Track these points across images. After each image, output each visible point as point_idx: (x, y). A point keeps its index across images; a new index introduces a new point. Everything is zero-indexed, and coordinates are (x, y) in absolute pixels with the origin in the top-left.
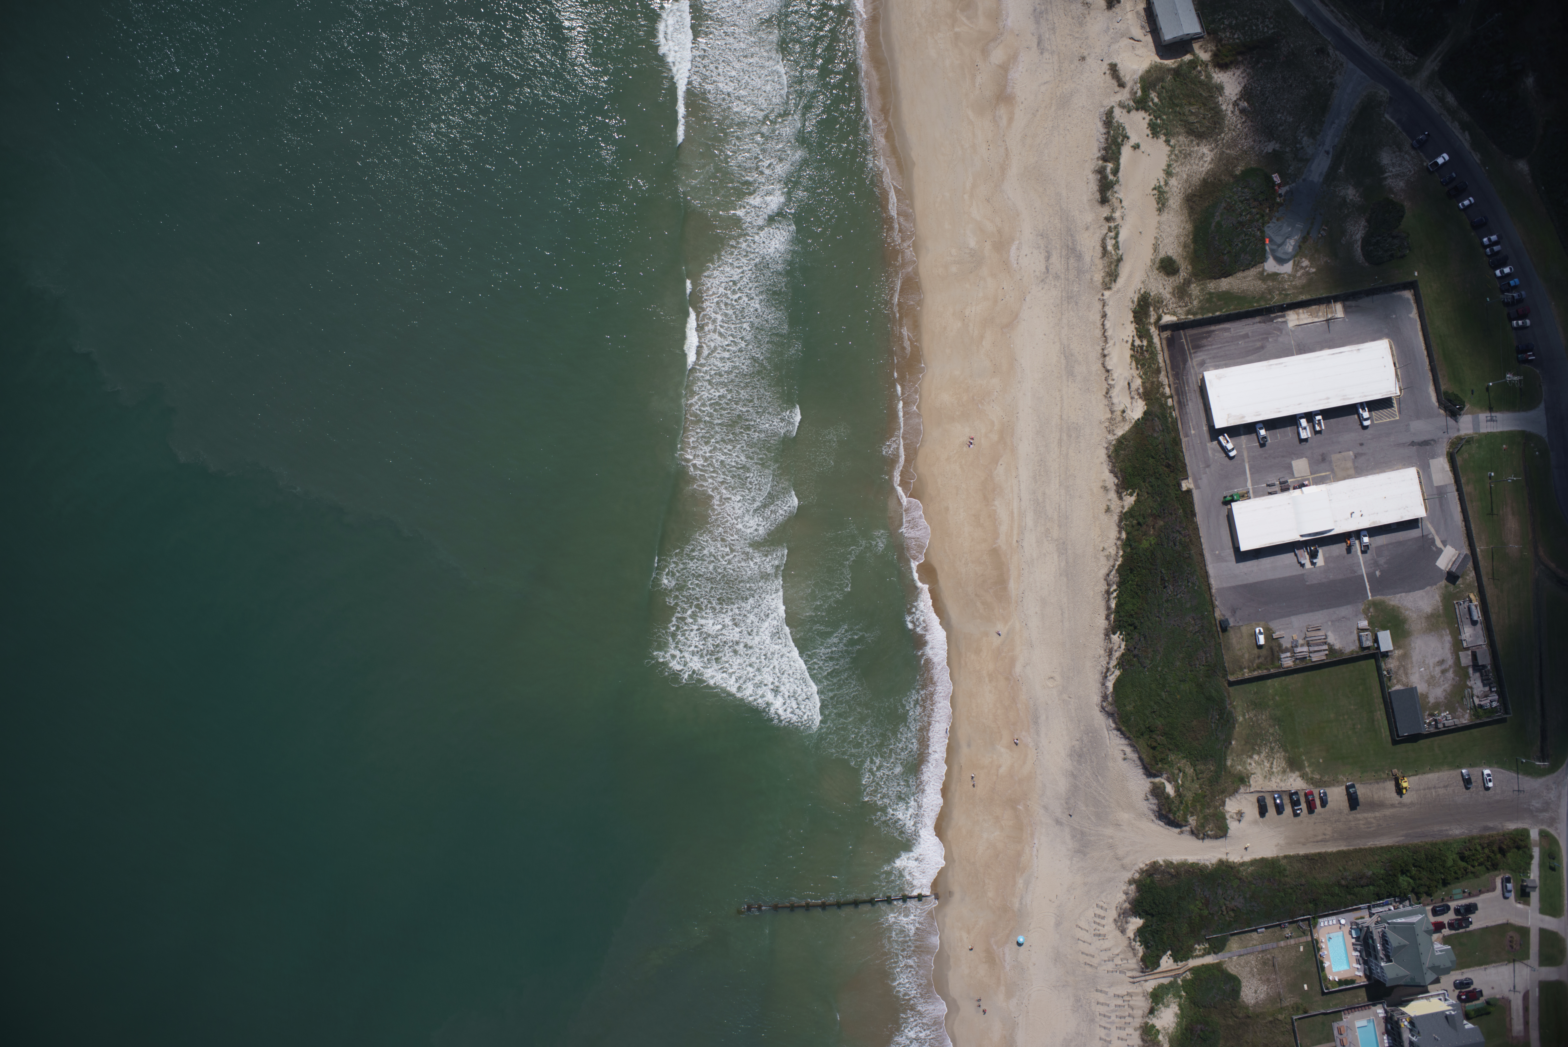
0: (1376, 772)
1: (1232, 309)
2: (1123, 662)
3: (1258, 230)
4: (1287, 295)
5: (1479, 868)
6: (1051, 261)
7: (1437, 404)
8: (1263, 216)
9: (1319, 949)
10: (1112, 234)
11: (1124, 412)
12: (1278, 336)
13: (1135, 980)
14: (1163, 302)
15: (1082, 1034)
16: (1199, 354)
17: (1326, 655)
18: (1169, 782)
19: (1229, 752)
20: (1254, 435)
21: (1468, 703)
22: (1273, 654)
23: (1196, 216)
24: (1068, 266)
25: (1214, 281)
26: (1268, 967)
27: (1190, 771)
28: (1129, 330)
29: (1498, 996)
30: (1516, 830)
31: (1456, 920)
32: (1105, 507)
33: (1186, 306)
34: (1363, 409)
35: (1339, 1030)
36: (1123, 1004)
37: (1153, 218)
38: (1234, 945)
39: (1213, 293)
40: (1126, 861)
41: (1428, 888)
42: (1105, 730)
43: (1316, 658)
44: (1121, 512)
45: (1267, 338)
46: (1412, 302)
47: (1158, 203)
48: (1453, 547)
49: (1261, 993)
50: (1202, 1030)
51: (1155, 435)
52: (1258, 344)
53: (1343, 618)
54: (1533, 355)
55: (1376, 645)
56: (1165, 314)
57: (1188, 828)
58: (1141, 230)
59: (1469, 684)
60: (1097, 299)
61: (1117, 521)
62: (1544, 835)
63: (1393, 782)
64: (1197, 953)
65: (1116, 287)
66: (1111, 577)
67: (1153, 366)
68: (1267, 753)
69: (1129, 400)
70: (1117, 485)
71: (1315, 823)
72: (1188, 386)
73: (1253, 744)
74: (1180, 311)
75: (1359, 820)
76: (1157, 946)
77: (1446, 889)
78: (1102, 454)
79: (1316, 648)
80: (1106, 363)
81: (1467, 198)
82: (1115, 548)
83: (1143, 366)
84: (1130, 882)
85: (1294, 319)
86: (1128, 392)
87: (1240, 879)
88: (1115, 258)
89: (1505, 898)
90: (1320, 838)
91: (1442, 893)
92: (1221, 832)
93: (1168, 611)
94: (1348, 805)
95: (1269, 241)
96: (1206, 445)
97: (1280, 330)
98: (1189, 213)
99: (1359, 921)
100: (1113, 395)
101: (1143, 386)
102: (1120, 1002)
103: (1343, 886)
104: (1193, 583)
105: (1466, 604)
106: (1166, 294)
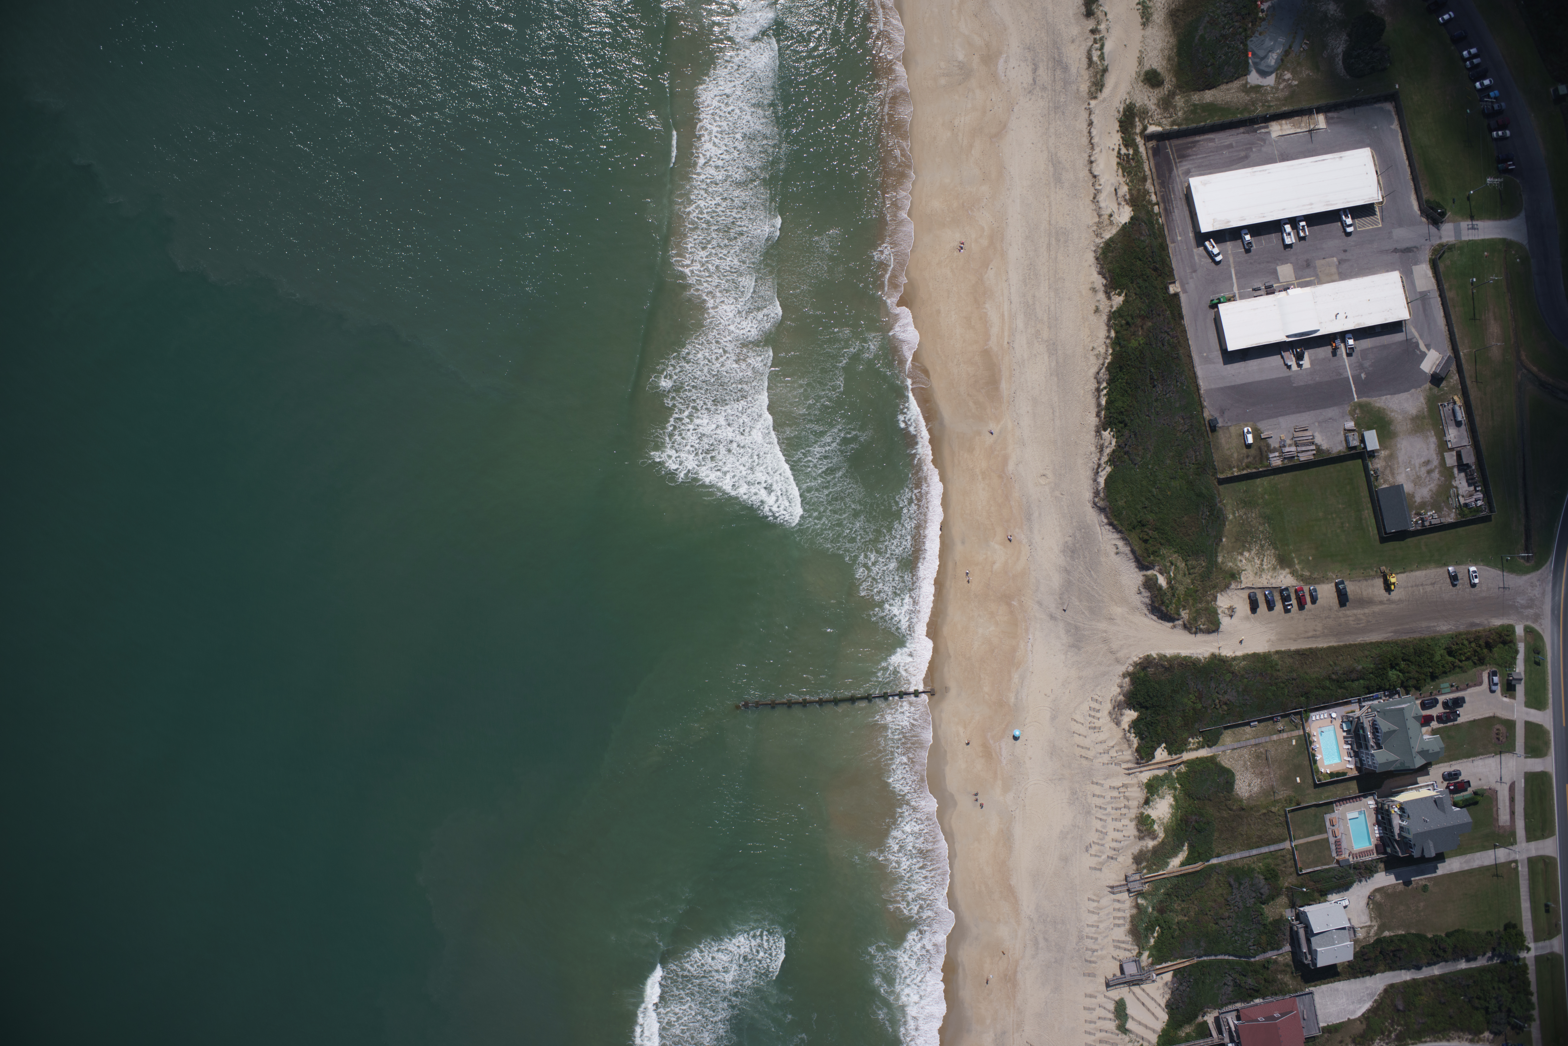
0: (1365, 569)
1: (1216, 120)
2: (1114, 458)
3: (1241, 43)
4: (1270, 107)
5: (1466, 663)
6: (1037, 73)
7: (1419, 212)
8: (1245, 30)
9: (1311, 743)
10: (1098, 46)
11: (1111, 216)
12: (1262, 146)
13: (1130, 771)
14: (1148, 113)
15: (1078, 826)
16: (1184, 163)
17: (1314, 455)
18: (1161, 574)
19: (1219, 549)
20: (1239, 242)
21: (1453, 502)
22: (1261, 454)
23: (1180, 30)
24: (1054, 78)
25: (1198, 93)
26: (1261, 759)
27: (1182, 565)
28: (1115, 139)
29: (1485, 787)
30: (1502, 626)
31: (1444, 713)
32: (1094, 308)
33: (1171, 117)
34: (1346, 216)
35: (1331, 821)
36: (1119, 796)
37: (1137, 33)
38: (1228, 738)
39: (1197, 105)
40: (1120, 655)
41: (1417, 681)
42: (1098, 526)
43: (1303, 457)
44: (1110, 311)
45: (1251, 148)
46: (1393, 113)
47: (1142, 18)
48: (1437, 350)
49: (1255, 786)
50: (1196, 822)
51: (1142, 238)
52: (1243, 154)
53: (1330, 419)
54: (1513, 164)
55: (1362, 445)
56: (1151, 124)
57: (1180, 622)
58: (1126, 43)
59: (1454, 484)
60: (1083, 108)
61: (1106, 321)
62: (1529, 630)
63: (1382, 580)
64: (1191, 746)
65: (1101, 96)
66: (1101, 375)
67: (1139, 174)
68: (1258, 550)
69: (1116, 206)
70: (1105, 286)
71: (1305, 620)
72: (1174, 194)
73: (1243, 541)
74: (1165, 122)
75: (1349, 616)
76: (1151, 737)
77: (1434, 683)
78: (1090, 257)
79: (1304, 448)
80: (1093, 170)
81: (1447, 13)
82: (1104, 347)
83: (1129, 173)
84: (1124, 676)
85: (1277, 129)
86: (1115, 198)
87: (1233, 673)
88: (1101, 68)
89: (1492, 692)
90: (1310, 634)
91: (1430, 687)
92: (1213, 627)
93: (1158, 409)
94: (1337, 602)
95: (1252, 55)
96: (1192, 251)
97: (1264, 140)
98: (1173, 28)
99: (1351, 714)
100: (1100, 199)
101: (1129, 193)
102: (1115, 794)
103: (1334, 680)
104: (1181, 383)
105: (1451, 406)
106: (1151, 105)
